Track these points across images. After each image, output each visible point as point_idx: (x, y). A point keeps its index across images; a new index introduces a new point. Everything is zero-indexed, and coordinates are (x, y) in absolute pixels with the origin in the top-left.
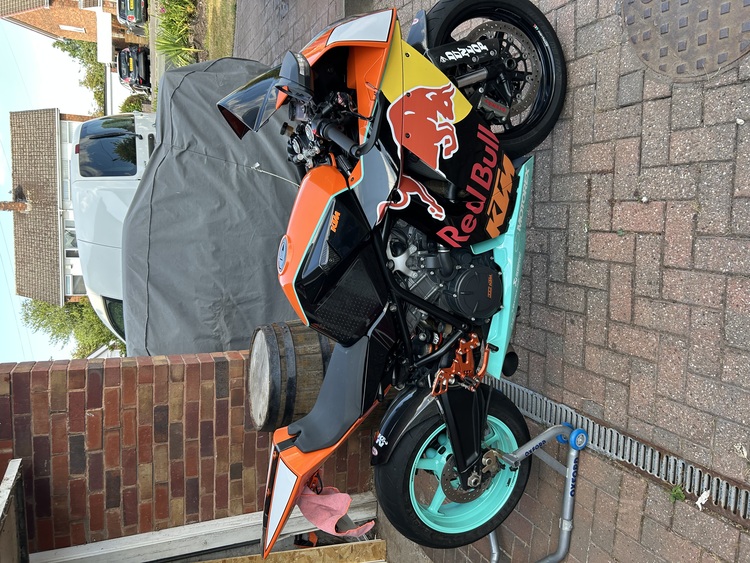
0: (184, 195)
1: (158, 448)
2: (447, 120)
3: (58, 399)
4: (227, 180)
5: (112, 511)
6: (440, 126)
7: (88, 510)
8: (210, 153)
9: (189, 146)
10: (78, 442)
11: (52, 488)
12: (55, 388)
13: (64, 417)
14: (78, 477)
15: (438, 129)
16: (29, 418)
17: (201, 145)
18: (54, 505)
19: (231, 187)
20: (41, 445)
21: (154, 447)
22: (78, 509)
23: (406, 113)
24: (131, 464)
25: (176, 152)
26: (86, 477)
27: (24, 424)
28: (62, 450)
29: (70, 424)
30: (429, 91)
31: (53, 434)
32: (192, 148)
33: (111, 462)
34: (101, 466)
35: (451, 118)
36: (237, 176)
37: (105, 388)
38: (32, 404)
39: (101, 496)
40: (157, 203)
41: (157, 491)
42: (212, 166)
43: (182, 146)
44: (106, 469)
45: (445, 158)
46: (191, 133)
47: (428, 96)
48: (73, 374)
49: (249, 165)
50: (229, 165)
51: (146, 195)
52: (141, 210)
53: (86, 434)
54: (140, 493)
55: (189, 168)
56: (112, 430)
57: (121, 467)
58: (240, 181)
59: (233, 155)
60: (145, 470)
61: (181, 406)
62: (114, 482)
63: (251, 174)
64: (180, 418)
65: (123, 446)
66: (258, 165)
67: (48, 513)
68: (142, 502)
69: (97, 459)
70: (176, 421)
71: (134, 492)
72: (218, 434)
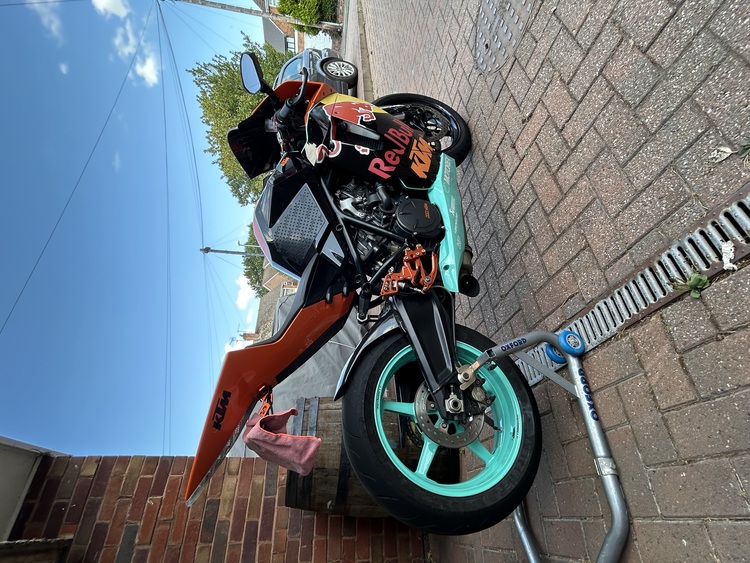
1: (201, 549)
3: (130, 484)
10: (131, 534)
12: (131, 473)
13: (129, 503)
16: (100, 502)
20: (100, 532)
21: (198, 547)
27: (94, 508)
28: (114, 542)
29: (131, 511)
31: (114, 521)
37: (170, 476)
38: (108, 487)
48: (149, 460)
53: (141, 523)
56: (165, 522)
61: (232, 501)
64: (228, 516)
65: (170, 543)
69: (141, 559)
70: (224, 518)
72: (261, 539)
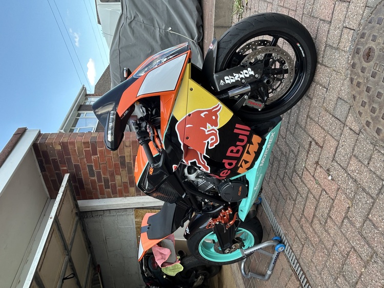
0: (134, 45)
1: (122, 170)
2: (214, 127)
3: (80, 152)
4: (154, 38)
5: (107, 190)
6: (208, 131)
7: (98, 189)
8: (145, 22)
9: (134, 17)
10: (90, 167)
11: (84, 181)
12: (78, 148)
13: (84, 158)
14: (93, 178)
15: (207, 133)
16: (71, 158)
17: (140, 18)
18: (85, 186)
19: (157, 42)
20: (77, 167)
22: (95, 188)
23: (187, 126)
24: (112, 175)
25: (128, 21)
26: (95, 178)
27: (69, 160)
28: (85, 169)
29: (86, 161)
30: (203, 111)
31: (81, 163)
32: (136, 19)
33: (104, 174)
34: (101, 175)
35: (216, 125)
36: (159, 35)
37: (98, 149)
38: (71, 153)
39: (102, 185)
40: (121, 48)
41: (124, 185)
42: (147, 29)
43: (131, 17)
44: (103, 176)
45: (210, 148)
46: (135, 11)
47: (202, 115)
48: (84, 143)
49: (166, 29)
50: (155, 29)
51: (116, 44)
52: (114, 50)
53: (93, 164)
54: (117, 185)
55: (135, 30)
56: (103, 164)
57: (108, 176)
58: (161, 38)
59: (157, 22)
60: (118, 178)
61: (130, 156)
62: (106, 181)
63: (167, 34)
64: (131, 160)
65: (108, 169)
66: (170, 29)
67: (84, 189)
68: (118, 188)
69: (99, 173)
70: (129, 161)
71: (115, 184)
